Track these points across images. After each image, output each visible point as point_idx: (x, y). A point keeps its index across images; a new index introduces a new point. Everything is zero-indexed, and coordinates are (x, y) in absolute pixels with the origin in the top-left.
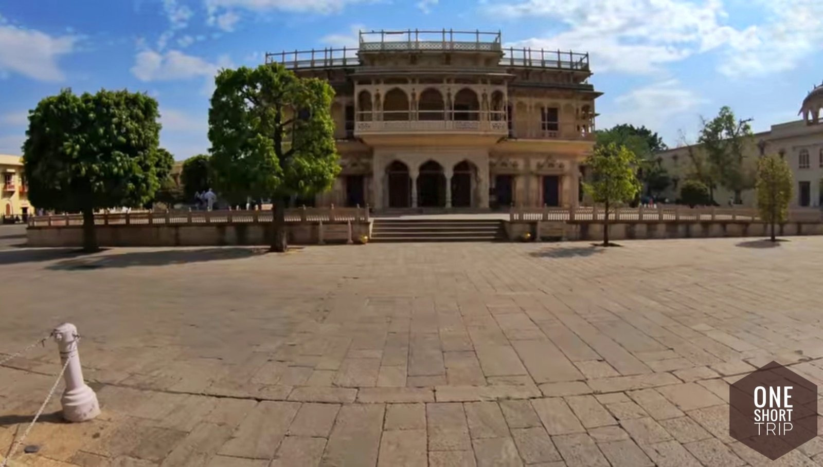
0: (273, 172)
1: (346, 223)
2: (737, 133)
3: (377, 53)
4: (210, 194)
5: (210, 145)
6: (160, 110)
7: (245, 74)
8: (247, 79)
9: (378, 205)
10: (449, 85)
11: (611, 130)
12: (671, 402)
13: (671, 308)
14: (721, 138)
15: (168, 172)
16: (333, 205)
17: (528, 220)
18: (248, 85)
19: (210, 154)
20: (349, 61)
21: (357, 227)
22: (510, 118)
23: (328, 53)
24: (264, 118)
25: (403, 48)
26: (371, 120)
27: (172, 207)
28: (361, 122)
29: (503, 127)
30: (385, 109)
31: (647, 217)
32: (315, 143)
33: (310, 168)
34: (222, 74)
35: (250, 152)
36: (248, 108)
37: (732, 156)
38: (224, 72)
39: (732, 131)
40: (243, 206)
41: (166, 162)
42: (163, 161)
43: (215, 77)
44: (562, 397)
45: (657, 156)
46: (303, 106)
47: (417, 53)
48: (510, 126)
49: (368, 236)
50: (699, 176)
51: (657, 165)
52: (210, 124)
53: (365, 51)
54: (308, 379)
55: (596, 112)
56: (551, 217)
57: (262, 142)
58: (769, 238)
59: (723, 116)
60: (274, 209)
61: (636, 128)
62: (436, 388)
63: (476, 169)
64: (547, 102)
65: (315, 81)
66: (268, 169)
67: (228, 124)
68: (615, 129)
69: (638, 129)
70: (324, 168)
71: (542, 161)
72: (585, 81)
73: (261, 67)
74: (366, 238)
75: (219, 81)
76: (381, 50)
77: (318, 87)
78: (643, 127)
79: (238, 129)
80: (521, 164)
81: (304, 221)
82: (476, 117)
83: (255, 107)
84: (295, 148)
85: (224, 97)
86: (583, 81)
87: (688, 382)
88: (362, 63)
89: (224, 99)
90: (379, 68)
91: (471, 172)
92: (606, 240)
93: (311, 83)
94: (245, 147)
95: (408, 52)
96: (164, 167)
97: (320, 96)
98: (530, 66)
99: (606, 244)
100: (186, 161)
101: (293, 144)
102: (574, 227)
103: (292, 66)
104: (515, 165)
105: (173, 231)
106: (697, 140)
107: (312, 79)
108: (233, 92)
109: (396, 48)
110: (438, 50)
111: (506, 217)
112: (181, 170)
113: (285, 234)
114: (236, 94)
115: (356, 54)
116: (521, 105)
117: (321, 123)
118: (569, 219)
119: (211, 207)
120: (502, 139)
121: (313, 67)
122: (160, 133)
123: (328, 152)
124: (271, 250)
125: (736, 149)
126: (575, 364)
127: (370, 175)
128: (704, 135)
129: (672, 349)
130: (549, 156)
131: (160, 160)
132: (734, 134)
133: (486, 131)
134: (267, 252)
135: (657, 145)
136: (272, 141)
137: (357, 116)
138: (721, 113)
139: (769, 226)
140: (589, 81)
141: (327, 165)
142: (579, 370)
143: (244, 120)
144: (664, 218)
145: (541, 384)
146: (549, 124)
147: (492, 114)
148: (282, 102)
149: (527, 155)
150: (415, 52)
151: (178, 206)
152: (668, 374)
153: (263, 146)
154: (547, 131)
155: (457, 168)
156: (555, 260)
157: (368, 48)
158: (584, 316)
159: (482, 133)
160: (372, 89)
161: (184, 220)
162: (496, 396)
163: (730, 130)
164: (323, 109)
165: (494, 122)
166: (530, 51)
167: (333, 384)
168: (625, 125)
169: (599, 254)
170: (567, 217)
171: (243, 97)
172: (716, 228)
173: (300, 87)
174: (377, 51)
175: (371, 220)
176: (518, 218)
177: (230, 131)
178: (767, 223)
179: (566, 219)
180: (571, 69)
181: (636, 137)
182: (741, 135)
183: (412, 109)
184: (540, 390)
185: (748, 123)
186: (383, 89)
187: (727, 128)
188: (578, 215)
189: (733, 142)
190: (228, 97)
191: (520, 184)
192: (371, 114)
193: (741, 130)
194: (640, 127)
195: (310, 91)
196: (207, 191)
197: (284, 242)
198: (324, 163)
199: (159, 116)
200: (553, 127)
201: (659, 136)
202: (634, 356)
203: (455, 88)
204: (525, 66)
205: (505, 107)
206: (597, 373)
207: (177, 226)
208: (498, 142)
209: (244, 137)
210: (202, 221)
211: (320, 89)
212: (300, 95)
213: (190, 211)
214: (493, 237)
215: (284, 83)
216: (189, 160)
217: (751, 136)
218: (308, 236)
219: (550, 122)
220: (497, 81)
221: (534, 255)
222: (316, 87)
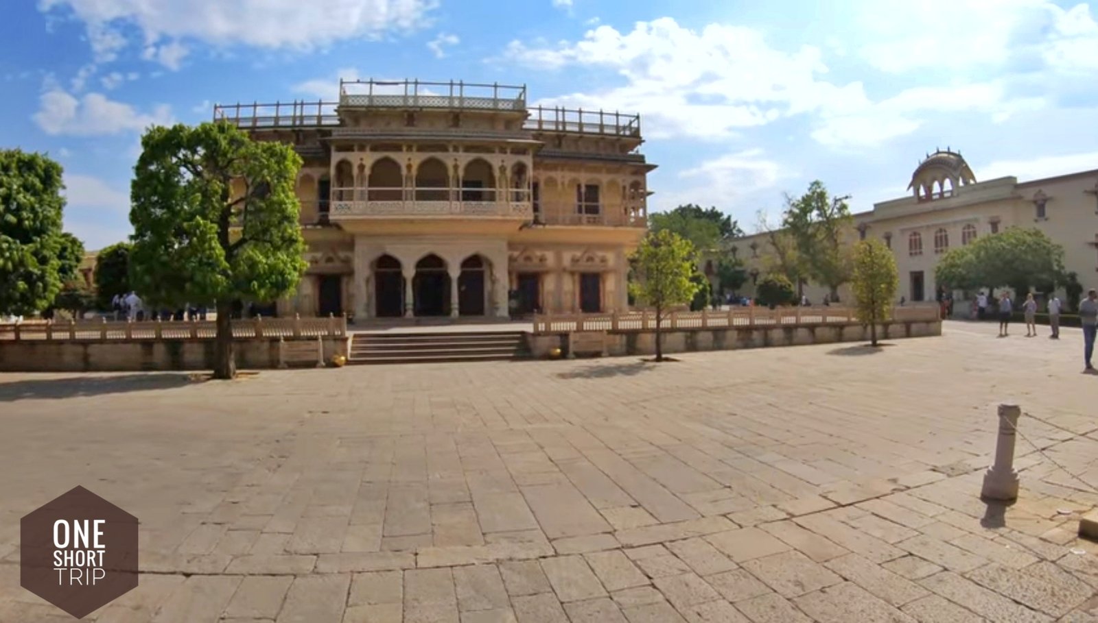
0: (218, 270)
1: (315, 339)
2: (831, 214)
3: (364, 109)
4: (132, 299)
5: (132, 230)
6: (66, 178)
7: (181, 134)
8: (185, 140)
9: (361, 313)
10: (455, 154)
11: (672, 212)
12: (723, 553)
13: (735, 436)
14: (811, 220)
15: (76, 266)
16: (298, 314)
17: (557, 331)
18: (185, 149)
19: (133, 242)
20: (326, 120)
21: (331, 344)
22: (536, 197)
23: (299, 107)
24: (206, 196)
25: (398, 104)
26: (351, 199)
27: (82, 317)
28: (338, 203)
29: (526, 209)
30: (370, 186)
31: (712, 323)
32: (274, 231)
33: (266, 264)
34: (151, 132)
35: (186, 242)
36: (185, 180)
37: (826, 243)
38: (154, 131)
39: (825, 211)
40: (179, 316)
41: (73, 252)
42: (69, 250)
43: (142, 136)
44: (581, 555)
45: (731, 244)
46: (259, 180)
47: (415, 111)
48: (536, 209)
49: (346, 356)
50: (784, 269)
51: (730, 257)
52: (133, 202)
53: (348, 106)
54: (252, 547)
55: (649, 189)
56: (587, 325)
57: (201, 229)
58: (870, 343)
59: (813, 193)
60: (219, 318)
61: (704, 210)
62: (418, 551)
63: (491, 265)
64: (584, 178)
65: (275, 146)
66: (209, 264)
67: (157, 201)
68: (676, 210)
69: (707, 210)
70: (285, 264)
71: (578, 254)
72: (636, 149)
73: (203, 126)
74: (343, 358)
75: (146, 142)
76: (368, 107)
77: (279, 154)
78: (714, 208)
79: (170, 208)
80: (550, 257)
81: (259, 337)
82: (492, 197)
83: (194, 179)
84: (247, 237)
85: (152, 164)
86: (632, 150)
87: (746, 526)
88: (343, 123)
89: (153, 168)
90: (363, 130)
91: (485, 268)
92: (659, 354)
93: (270, 148)
94: (180, 233)
95: (403, 109)
96: (69, 259)
97: (282, 166)
98: (564, 130)
99: (659, 359)
100: (101, 251)
101: (244, 232)
102: (618, 337)
103: (250, 124)
104: (542, 259)
105: (80, 349)
106: (782, 223)
107: (272, 144)
108: (164, 157)
109: (388, 104)
110: (443, 107)
111: (528, 328)
112: (94, 264)
113: (233, 356)
114: (169, 159)
115: (336, 111)
116: (551, 182)
117: (283, 203)
118: (611, 328)
119: (135, 316)
120: (525, 225)
121: (276, 126)
122: (65, 211)
123: (292, 241)
124: (214, 377)
125: (831, 235)
126: (602, 512)
127: (351, 274)
128: (789, 217)
129: (730, 487)
130: (589, 247)
131: (64, 249)
132: (828, 215)
133: (503, 215)
134: (208, 379)
135: (731, 230)
136: (215, 226)
137: (334, 193)
138: (810, 189)
139: (869, 328)
140: (641, 150)
141: (289, 260)
142: (606, 519)
143: (178, 198)
144: (735, 324)
145: (554, 539)
146: (586, 207)
147: (511, 192)
148: (230, 173)
149: (558, 246)
150: (412, 110)
151: (89, 315)
152: (721, 518)
153: (203, 233)
154: (585, 216)
155: (466, 263)
156: (590, 381)
157: (351, 102)
158: (619, 452)
159: (500, 218)
160: (354, 157)
161: (96, 335)
162: (495, 557)
163: (821, 209)
164: (285, 185)
165: (515, 203)
166: (563, 111)
167: (285, 551)
168: (690, 205)
169: (647, 372)
170: (608, 325)
171: (178, 165)
172: (802, 333)
173: (255, 154)
174: (362, 106)
175: (350, 334)
176: (544, 329)
177: (158, 212)
178: (867, 325)
179: (607, 328)
180: (617, 135)
181: (703, 221)
182: (836, 216)
183: (406, 186)
184: (553, 547)
185: (845, 202)
186: (369, 158)
187: (818, 209)
188: (623, 323)
189: (827, 226)
190: (158, 165)
191: (549, 284)
192: (352, 192)
193: (836, 210)
194: (710, 209)
195: (268, 160)
196: (129, 294)
197: (232, 365)
198: (285, 257)
199: (64, 187)
200: (594, 210)
201: (733, 220)
202: (679, 498)
203: (464, 158)
204: (557, 130)
205: (529, 184)
206: (628, 522)
207: (85, 343)
208: (521, 228)
209: (178, 221)
210: (121, 337)
211: (283, 157)
212: (255, 165)
213: (105, 322)
214: (511, 355)
215: (234, 147)
216: (105, 249)
217: (849, 217)
218: (265, 357)
219: (589, 204)
220: (519, 150)
221: (563, 376)
222: (276, 155)
